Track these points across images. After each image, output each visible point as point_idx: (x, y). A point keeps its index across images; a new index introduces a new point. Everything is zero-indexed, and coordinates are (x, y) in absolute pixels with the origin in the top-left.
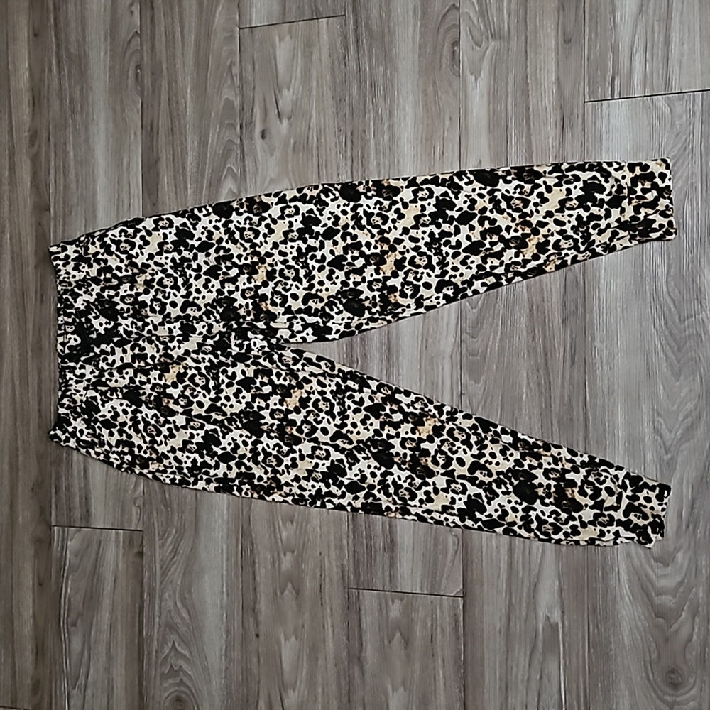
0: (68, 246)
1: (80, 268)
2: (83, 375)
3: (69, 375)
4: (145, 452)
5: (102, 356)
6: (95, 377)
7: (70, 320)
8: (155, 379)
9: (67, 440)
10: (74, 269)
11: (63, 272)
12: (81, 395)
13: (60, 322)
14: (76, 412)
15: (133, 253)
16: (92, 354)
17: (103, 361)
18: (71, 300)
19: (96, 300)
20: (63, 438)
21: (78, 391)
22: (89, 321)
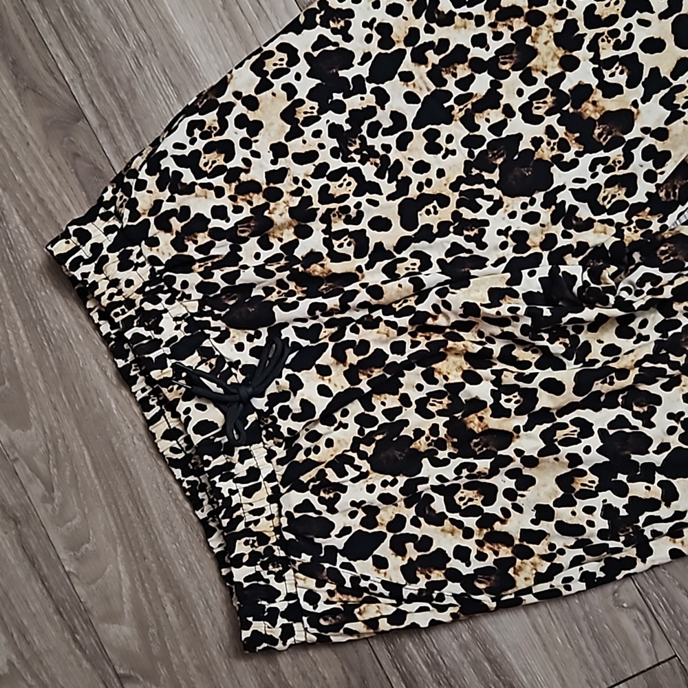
0: (88, 227)
1: (133, 258)
2: (254, 473)
3: (225, 487)
4: (481, 557)
5: (276, 409)
6: (280, 462)
7: (168, 372)
8: (420, 387)
9: (288, 632)
10: (122, 268)
11: (103, 286)
12: (270, 517)
13: (140, 396)
14: (275, 560)
15: (236, 162)
16: (252, 418)
17: (285, 418)
18: (147, 334)
19: (202, 303)
20: (276, 632)
21: (260, 511)
22: (207, 354)
